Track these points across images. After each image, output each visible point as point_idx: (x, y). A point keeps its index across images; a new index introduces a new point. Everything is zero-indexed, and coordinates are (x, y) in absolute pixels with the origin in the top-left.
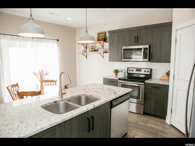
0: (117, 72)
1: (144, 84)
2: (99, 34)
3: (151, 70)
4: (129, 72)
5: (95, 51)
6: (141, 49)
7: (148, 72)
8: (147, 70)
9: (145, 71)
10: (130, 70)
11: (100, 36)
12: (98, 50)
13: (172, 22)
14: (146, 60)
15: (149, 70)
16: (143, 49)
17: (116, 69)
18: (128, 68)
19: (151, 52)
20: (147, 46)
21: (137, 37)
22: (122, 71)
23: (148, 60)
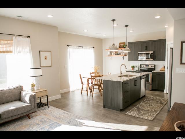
0: (133, 67)
1: (151, 73)
2: (120, 44)
3: (155, 65)
4: (141, 67)
5: (118, 54)
6: (149, 53)
7: (153, 66)
8: (152, 66)
9: (151, 66)
10: (142, 66)
11: (121, 45)
12: (120, 54)
13: (165, 39)
14: (152, 59)
15: (154, 65)
16: (150, 54)
17: (133, 65)
18: (140, 65)
19: (155, 55)
20: (153, 52)
21: (147, 47)
22: (136, 67)
23: (153, 59)
